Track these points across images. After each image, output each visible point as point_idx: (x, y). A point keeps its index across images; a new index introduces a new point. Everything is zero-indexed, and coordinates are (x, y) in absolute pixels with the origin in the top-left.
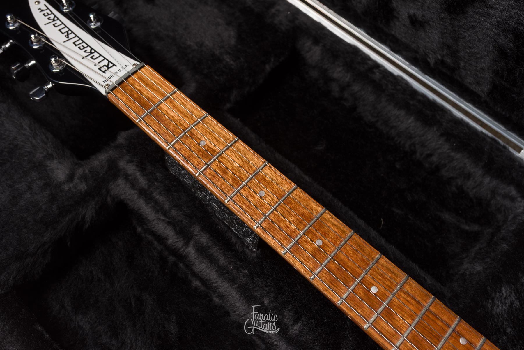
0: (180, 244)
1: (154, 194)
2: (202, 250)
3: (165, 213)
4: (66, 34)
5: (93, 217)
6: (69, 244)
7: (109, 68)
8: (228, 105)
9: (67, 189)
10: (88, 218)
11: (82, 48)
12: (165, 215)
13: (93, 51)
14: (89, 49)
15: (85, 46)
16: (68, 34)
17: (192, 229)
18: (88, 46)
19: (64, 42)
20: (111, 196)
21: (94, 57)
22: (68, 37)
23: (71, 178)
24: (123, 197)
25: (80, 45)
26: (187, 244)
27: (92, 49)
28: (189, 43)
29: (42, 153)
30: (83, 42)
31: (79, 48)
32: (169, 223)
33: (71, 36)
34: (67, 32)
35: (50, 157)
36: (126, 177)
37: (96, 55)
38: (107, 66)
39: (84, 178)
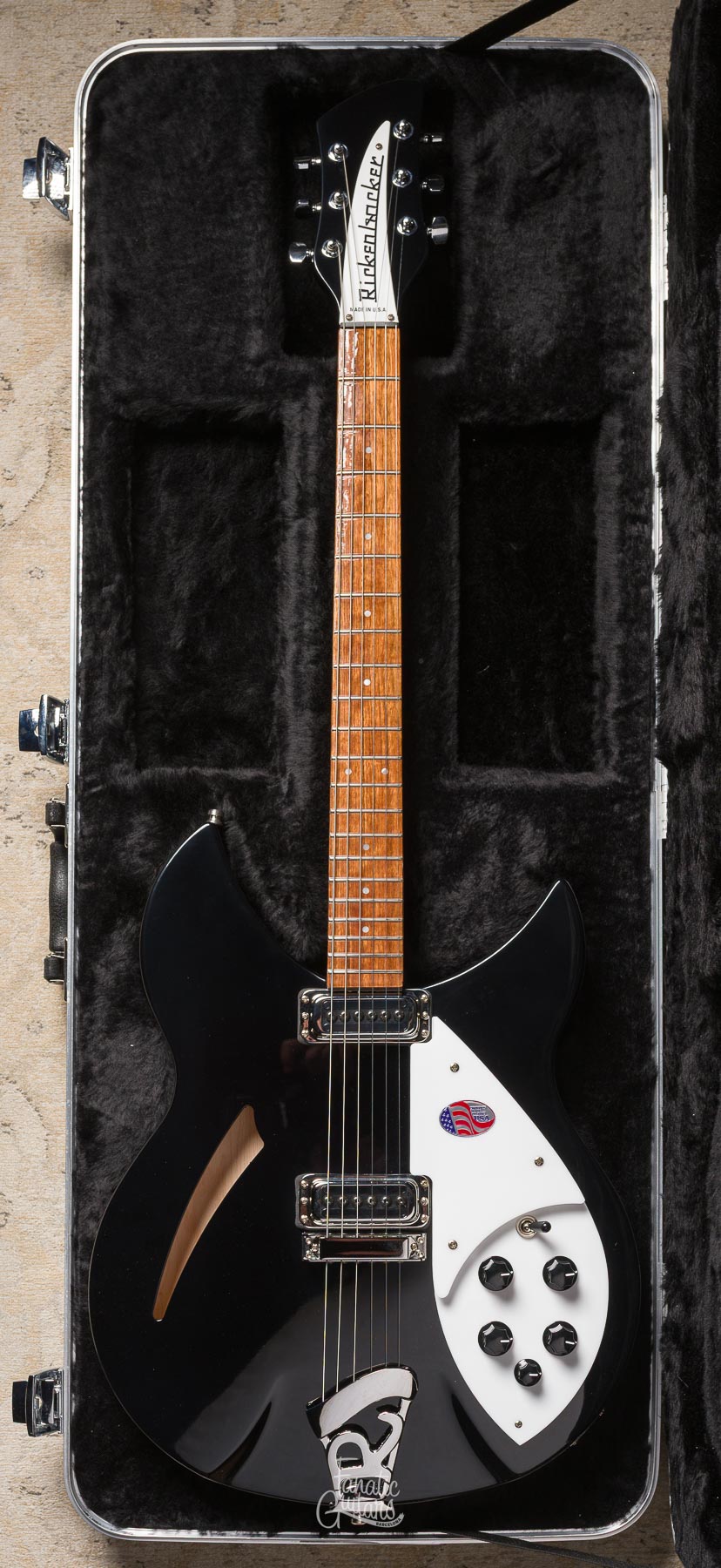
0: (291, 514)
1: (311, 447)
2: (302, 536)
3: (304, 474)
4: (369, 217)
5: (247, 416)
6: (208, 422)
7: (368, 298)
8: (467, 419)
9: (247, 369)
10: (242, 414)
11: (368, 249)
12: (302, 475)
13: (372, 264)
14: (371, 257)
15: (373, 250)
16: (370, 220)
17: (311, 510)
18: (375, 253)
19: (360, 226)
20: (278, 411)
21: (367, 272)
22: (367, 224)
23: (259, 361)
24: (285, 423)
25: (369, 245)
26: (296, 518)
27: (374, 259)
28: (498, 314)
29: (256, 312)
30: (375, 243)
31: (366, 247)
32: (299, 486)
33: (372, 225)
34: (373, 215)
35: (260, 321)
36: (305, 407)
37: (371, 271)
38: (369, 294)
39: (269, 373)
